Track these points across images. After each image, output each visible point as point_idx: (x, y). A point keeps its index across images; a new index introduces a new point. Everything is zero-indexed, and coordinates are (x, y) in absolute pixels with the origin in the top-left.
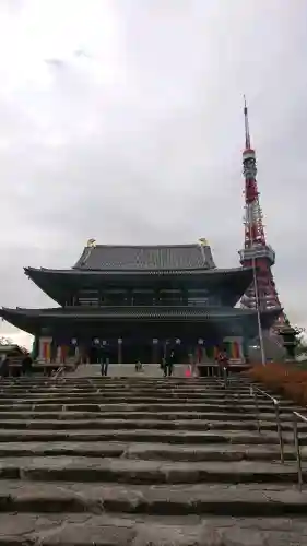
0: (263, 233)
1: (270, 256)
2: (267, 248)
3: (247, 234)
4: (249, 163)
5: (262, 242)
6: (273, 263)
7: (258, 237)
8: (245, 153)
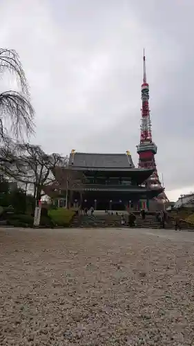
0: (151, 136)
1: (154, 149)
2: (153, 145)
3: (142, 135)
4: (145, 92)
5: (150, 140)
6: (155, 153)
7: (148, 138)
8: (142, 86)
